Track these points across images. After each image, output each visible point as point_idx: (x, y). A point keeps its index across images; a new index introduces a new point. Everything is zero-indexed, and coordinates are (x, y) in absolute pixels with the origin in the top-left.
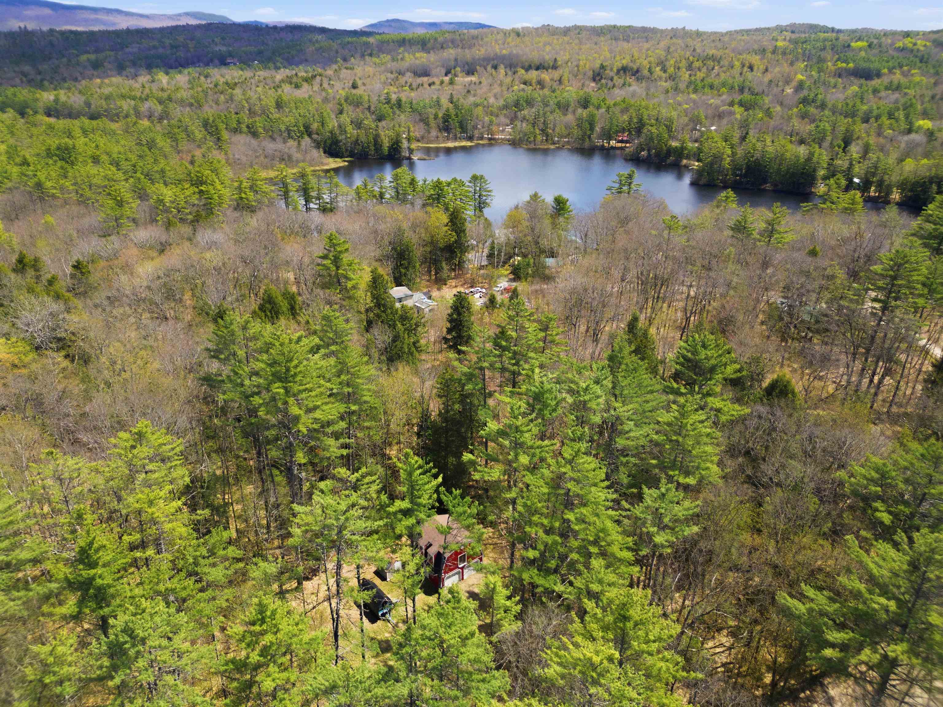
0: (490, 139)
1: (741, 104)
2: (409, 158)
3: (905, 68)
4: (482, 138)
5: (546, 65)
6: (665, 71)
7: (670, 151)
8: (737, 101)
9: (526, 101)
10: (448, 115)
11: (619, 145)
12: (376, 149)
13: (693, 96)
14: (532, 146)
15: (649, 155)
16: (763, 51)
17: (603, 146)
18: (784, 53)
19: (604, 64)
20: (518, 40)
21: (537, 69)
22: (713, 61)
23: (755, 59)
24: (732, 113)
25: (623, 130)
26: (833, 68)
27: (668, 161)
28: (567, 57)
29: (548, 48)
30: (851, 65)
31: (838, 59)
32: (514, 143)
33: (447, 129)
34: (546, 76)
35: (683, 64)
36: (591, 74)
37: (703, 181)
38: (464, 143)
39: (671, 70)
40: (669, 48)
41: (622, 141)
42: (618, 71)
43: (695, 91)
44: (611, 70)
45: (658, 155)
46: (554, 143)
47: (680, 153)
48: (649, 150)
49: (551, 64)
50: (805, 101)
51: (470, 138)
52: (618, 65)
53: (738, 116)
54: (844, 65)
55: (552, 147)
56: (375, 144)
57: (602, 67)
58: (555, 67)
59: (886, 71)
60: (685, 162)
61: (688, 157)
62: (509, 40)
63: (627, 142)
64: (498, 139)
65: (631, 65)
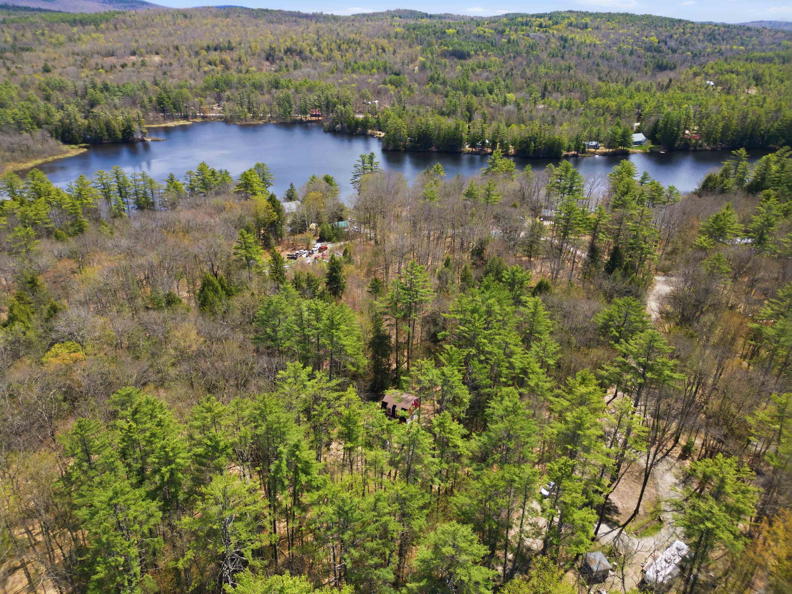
0: (203, 117)
1: (391, 83)
2: (143, 141)
3: (484, 51)
4: (196, 117)
5: (222, 45)
6: (322, 52)
7: (357, 124)
8: (388, 80)
9: (225, 83)
10: (162, 98)
11: (314, 118)
12: (110, 135)
13: (355, 76)
14: (244, 123)
15: (343, 127)
16: (388, 36)
17: (301, 120)
18: (403, 38)
19: (273, 46)
20: (187, 21)
21: (216, 49)
22: (355, 43)
23: (384, 42)
24: (387, 91)
25: (316, 107)
26: (439, 51)
27: (358, 132)
28: (238, 39)
29: (218, 30)
30: (451, 48)
31: (441, 44)
32: (227, 121)
33: (163, 110)
34: (227, 56)
35: (334, 46)
36: (263, 55)
37: (391, 147)
38: (182, 122)
39: (326, 51)
40: (318, 31)
41: (315, 116)
42: (286, 53)
43: (353, 71)
44: (280, 51)
45: (349, 127)
46: (261, 119)
47: (365, 124)
48: (341, 124)
49: (226, 45)
50: (432, 79)
51: (186, 117)
52: (283, 47)
53: (392, 92)
54: (446, 48)
55: (261, 122)
56: (108, 130)
57: (272, 49)
58: (231, 49)
59: (472, 53)
60: (370, 131)
61: (371, 128)
62: (179, 21)
63: (319, 116)
64: (210, 117)
65: (294, 47)
